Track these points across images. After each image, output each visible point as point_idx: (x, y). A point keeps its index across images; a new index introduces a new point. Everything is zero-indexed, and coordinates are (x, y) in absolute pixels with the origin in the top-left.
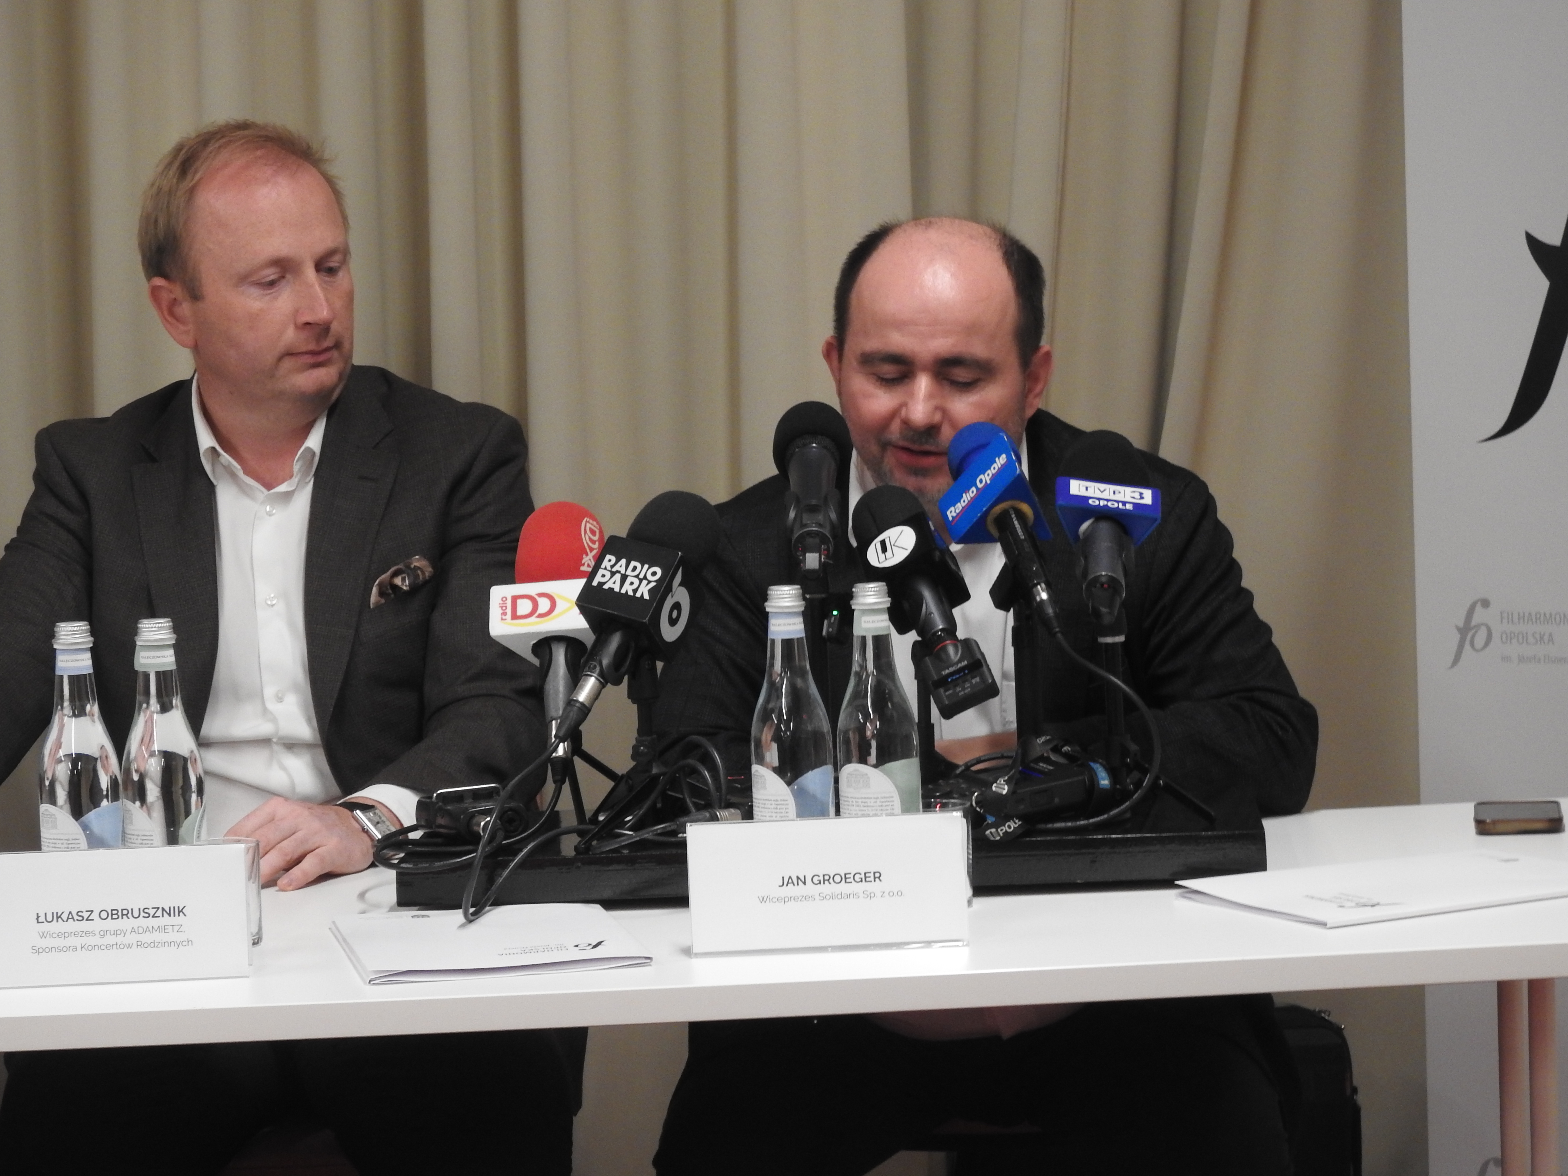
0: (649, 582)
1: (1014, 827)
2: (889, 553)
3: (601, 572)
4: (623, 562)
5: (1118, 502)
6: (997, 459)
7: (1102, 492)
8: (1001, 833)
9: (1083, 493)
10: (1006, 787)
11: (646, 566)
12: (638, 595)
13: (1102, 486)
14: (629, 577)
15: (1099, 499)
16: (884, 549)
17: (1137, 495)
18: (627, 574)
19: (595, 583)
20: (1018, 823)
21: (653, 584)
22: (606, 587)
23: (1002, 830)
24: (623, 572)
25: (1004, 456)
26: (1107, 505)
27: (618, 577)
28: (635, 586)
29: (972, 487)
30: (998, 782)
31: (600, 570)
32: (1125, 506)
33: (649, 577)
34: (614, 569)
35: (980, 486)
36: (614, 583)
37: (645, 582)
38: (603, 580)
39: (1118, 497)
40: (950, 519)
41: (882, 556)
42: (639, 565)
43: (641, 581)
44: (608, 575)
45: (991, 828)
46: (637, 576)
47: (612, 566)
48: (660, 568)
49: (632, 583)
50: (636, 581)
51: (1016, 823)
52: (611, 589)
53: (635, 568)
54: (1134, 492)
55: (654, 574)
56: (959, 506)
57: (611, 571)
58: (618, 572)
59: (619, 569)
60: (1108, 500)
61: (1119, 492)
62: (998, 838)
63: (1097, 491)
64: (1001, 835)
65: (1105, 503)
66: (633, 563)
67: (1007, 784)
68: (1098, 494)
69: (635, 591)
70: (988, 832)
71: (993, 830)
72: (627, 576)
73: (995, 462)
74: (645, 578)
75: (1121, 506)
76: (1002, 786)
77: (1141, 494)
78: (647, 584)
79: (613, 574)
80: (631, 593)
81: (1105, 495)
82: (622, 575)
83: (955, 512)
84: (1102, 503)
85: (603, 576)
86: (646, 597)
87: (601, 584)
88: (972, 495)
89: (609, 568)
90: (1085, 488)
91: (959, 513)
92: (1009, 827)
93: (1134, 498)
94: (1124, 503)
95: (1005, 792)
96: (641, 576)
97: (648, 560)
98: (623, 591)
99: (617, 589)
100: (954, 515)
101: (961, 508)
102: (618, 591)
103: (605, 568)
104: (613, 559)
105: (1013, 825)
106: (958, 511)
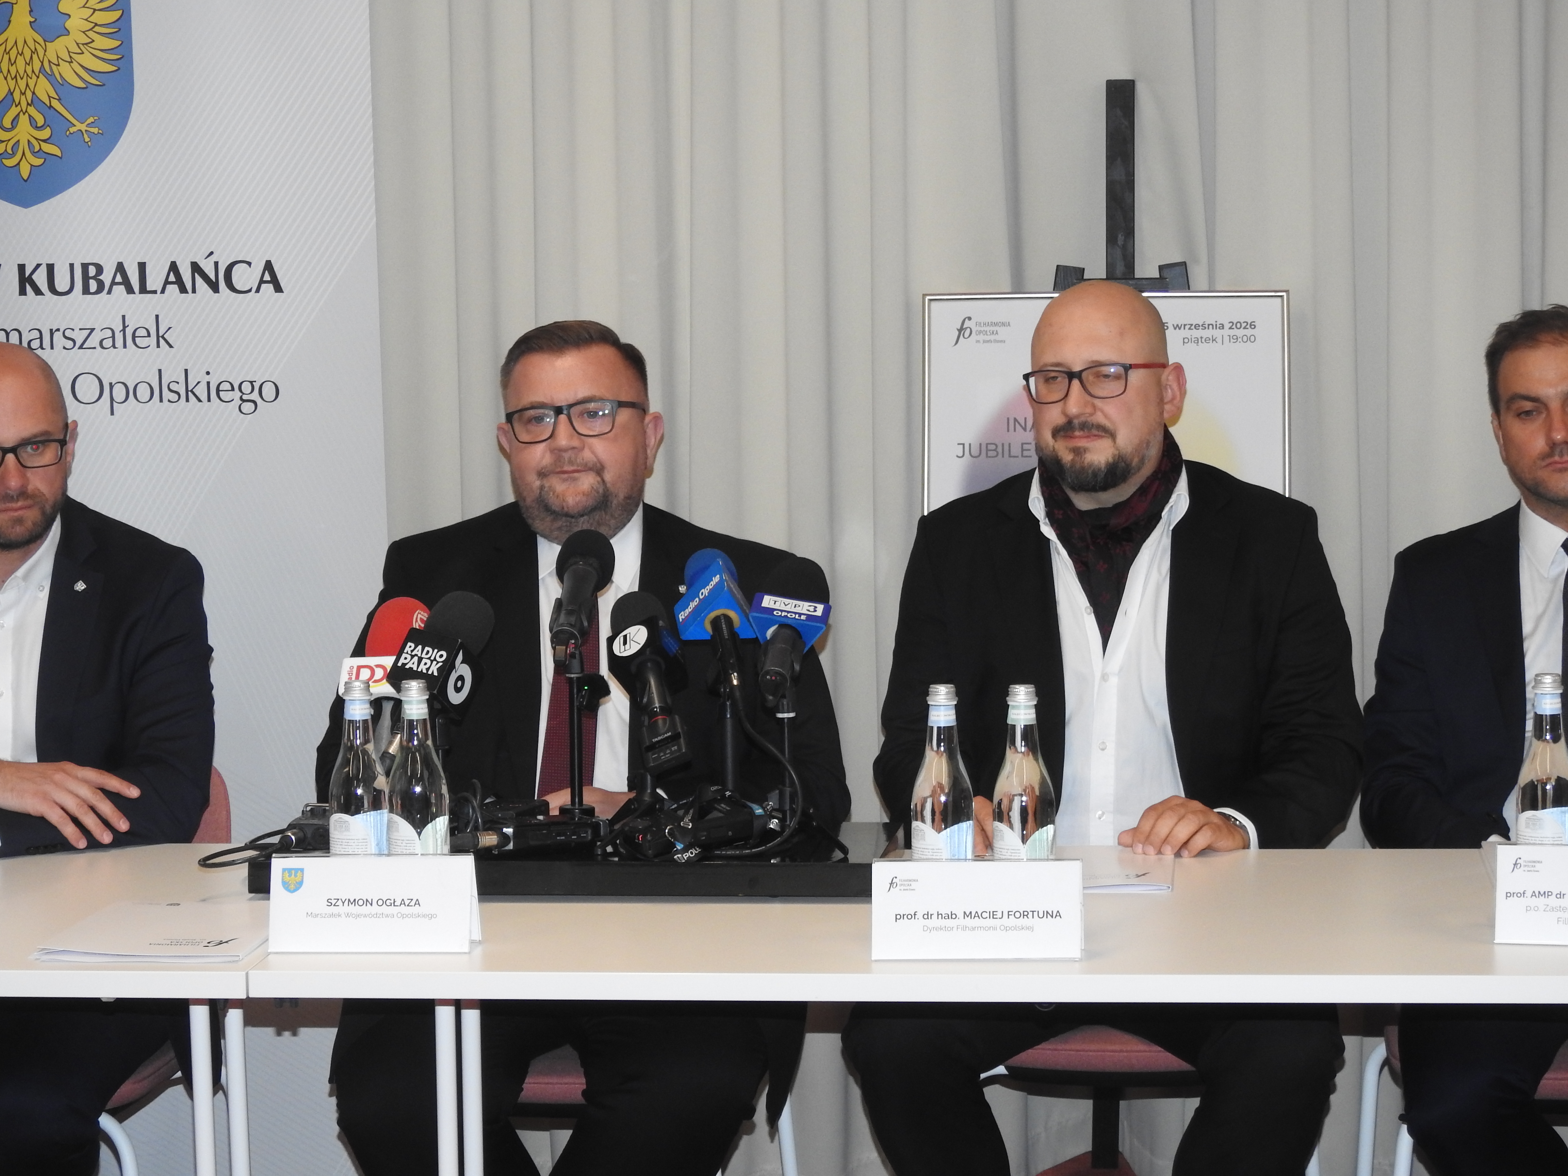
0: (438, 662)
1: (695, 853)
2: (627, 646)
3: (404, 655)
4: (420, 647)
5: (795, 613)
6: (714, 578)
7: (786, 605)
8: (685, 858)
9: (772, 606)
10: (691, 824)
11: (436, 651)
12: (430, 672)
13: (787, 601)
14: (424, 659)
15: (782, 611)
16: (625, 643)
17: (812, 609)
18: (422, 656)
19: (400, 664)
20: (699, 850)
21: (440, 664)
22: (407, 667)
23: (686, 855)
24: (419, 655)
25: (718, 576)
26: (787, 616)
27: (416, 659)
28: (427, 666)
29: (696, 598)
30: (684, 820)
31: (404, 654)
32: (800, 617)
33: (438, 659)
34: (413, 654)
35: (701, 597)
36: (413, 664)
37: (435, 663)
38: (406, 662)
39: (797, 610)
40: (681, 620)
41: (622, 647)
42: (430, 650)
43: (432, 661)
44: (409, 657)
45: (677, 854)
46: (429, 658)
47: (412, 651)
48: (446, 652)
49: (426, 664)
50: (429, 662)
51: (696, 850)
52: (411, 668)
53: (428, 652)
54: (810, 606)
55: (441, 656)
56: (688, 611)
57: (411, 655)
58: (416, 655)
59: (417, 653)
60: (788, 612)
61: (799, 606)
62: (684, 861)
63: (783, 605)
64: (686, 859)
65: (786, 614)
66: (427, 649)
67: (691, 822)
68: (783, 607)
69: (428, 669)
70: (675, 857)
71: (679, 856)
72: (423, 658)
73: (712, 580)
74: (435, 659)
75: (797, 616)
76: (688, 824)
77: (816, 607)
78: (437, 664)
79: (413, 657)
80: (425, 671)
81: (788, 608)
82: (419, 657)
83: (684, 615)
84: (784, 614)
85: (406, 658)
86: (436, 674)
87: (404, 665)
88: (696, 604)
89: (410, 652)
90: (774, 602)
91: (687, 616)
92: (692, 853)
93: (809, 611)
94: (800, 614)
95: (690, 827)
96: (432, 658)
97: (437, 645)
98: (419, 670)
99: (415, 669)
100: (683, 617)
101: (688, 613)
102: (416, 670)
103: (407, 653)
104: (413, 645)
105: (694, 852)
106: (686, 615)
